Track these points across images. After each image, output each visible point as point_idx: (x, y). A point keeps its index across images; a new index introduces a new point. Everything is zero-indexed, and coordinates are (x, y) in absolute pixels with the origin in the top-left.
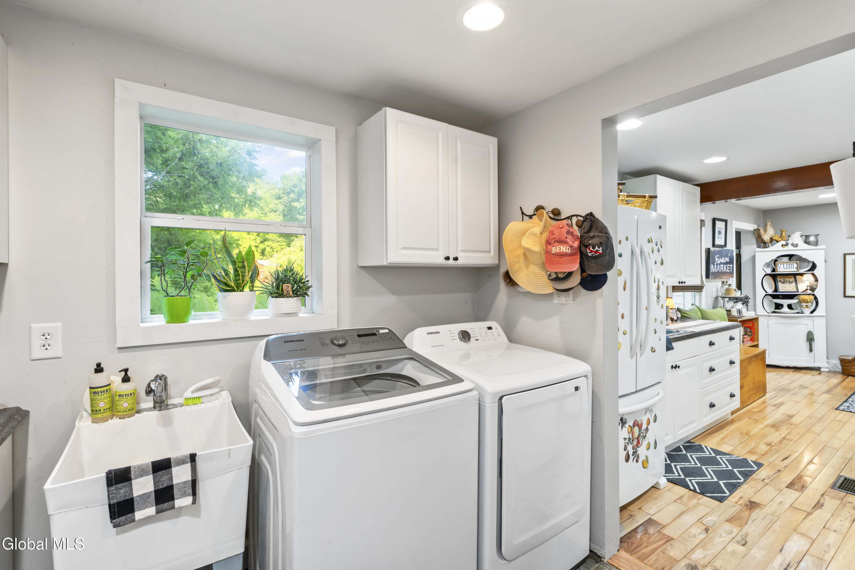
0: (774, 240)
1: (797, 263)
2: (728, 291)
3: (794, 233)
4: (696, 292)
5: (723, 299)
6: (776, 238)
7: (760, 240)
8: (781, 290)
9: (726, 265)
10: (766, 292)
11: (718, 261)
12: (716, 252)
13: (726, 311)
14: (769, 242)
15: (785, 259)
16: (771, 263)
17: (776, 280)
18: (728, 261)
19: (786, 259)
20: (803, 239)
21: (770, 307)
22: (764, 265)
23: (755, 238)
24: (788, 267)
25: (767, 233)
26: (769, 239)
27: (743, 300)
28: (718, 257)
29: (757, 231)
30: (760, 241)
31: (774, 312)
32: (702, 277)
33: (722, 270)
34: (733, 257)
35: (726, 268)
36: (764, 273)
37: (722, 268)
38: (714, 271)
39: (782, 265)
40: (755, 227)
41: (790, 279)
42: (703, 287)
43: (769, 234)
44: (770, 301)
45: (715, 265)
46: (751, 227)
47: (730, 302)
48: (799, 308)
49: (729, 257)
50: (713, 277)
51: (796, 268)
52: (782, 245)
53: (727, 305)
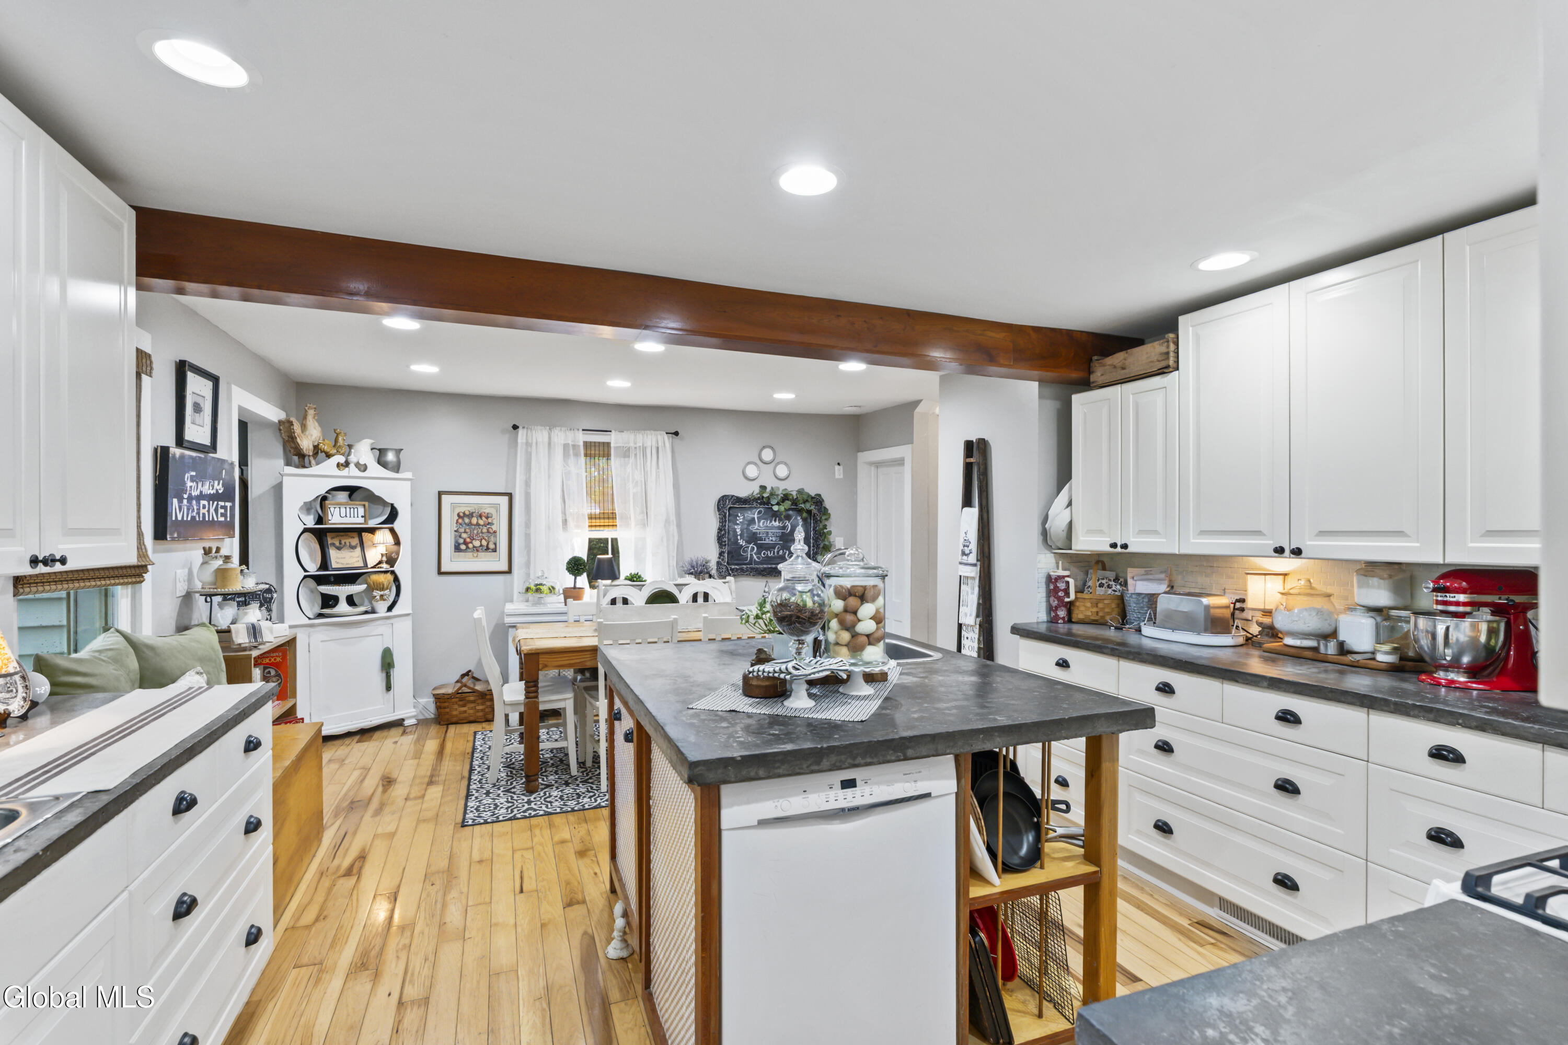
0: (322, 452)
1: (364, 506)
2: (222, 574)
3: (359, 440)
4: (119, 587)
5: (209, 599)
6: (326, 448)
7: (292, 448)
8: (334, 565)
9: (216, 503)
10: (305, 571)
11: (193, 488)
12: (187, 461)
13: (218, 632)
14: (311, 454)
15: (341, 496)
16: (313, 504)
17: (325, 543)
18: (220, 492)
19: (343, 496)
20: (374, 456)
21: (312, 602)
22: (301, 508)
23: (281, 440)
24: (348, 515)
25: (307, 433)
26: (311, 447)
27: (259, 595)
28: (192, 476)
29: (287, 425)
30: (292, 451)
31: (320, 616)
32: (140, 535)
33: (204, 514)
34: (234, 481)
35: (216, 510)
36: (302, 527)
37: (205, 511)
38: (180, 518)
39: (337, 509)
40: (282, 415)
41: (351, 540)
42: (146, 566)
43: (312, 435)
44: (312, 591)
45: (185, 502)
46: (273, 414)
47: (227, 605)
48: (366, 602)
49: (223, 480)
50: (179, 537)
51: (362, 517)
52: (338, 465)
53: (219, 615)
